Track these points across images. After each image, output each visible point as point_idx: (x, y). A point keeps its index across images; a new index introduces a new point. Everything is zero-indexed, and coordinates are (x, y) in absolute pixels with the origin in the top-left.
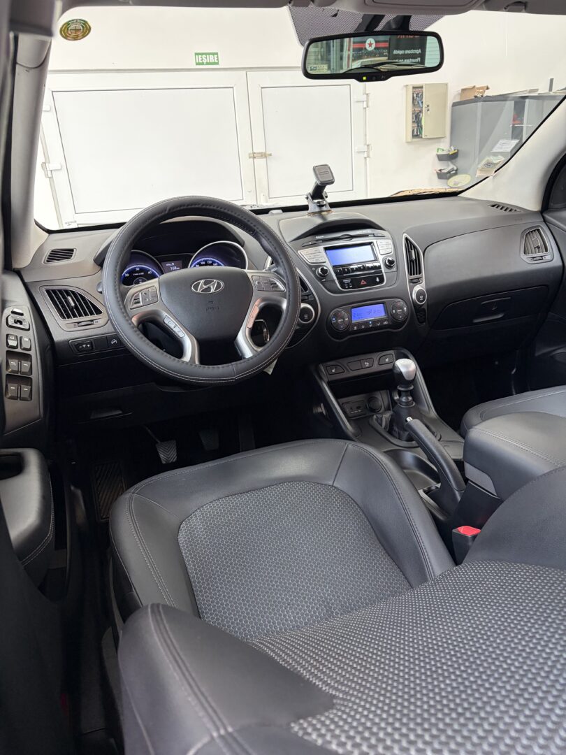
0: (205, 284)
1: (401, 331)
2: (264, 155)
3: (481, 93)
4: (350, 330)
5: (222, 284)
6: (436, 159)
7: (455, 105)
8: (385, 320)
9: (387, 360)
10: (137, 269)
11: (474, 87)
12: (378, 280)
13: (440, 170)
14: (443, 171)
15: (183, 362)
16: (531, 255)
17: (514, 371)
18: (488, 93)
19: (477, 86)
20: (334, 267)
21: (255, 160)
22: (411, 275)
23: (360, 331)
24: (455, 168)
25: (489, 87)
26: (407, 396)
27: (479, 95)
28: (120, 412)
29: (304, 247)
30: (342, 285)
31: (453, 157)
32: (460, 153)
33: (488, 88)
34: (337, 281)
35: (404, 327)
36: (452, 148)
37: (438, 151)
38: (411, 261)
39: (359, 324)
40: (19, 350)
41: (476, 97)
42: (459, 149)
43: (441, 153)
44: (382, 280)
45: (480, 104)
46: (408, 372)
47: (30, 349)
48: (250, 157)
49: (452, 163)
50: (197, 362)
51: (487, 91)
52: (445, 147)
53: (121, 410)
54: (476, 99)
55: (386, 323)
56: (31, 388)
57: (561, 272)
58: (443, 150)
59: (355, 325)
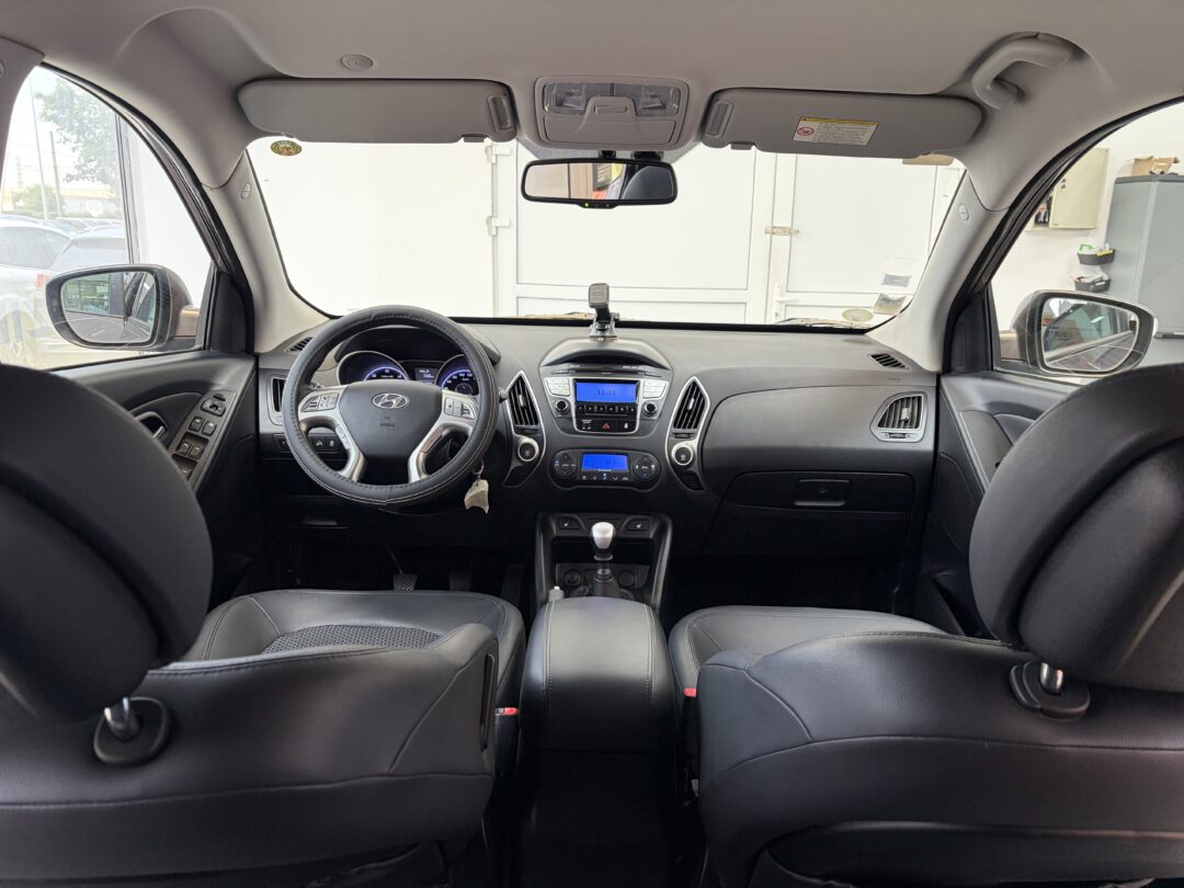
0: (389, 398)
1: (648, 493)
2: (789, 232)
3: (1162, 167)
4: (578, 479)
5: (407, 400)
6: (1077, 259)
7: (1119, 181)
8: (625, 475)
9: (639, 526)
10: (387, 371)
11: (1151, 157)
12: (626, 426)
13: (1079, 279)
14: (1083, 280)
15: (340, 476)
16: (890, 430)
17: (896, 590)
18: (1174, 169)
19: (1157, 157)
20: (577, 402)
21: (774, 236)
22: (679, 427)
23: (589, 482)
24: (1106, 278)
25: (1179, 158)
26: (604, 568)
27: (1157, 171)
28: (334, 523)
29: (555, 374)
30: (580, 425)
31: (1105, 260)
32: (1117, 256)
33: (1176, 161)
34: (574, 420)
35: (652, 489)
36: (1108, 246)
37: (1081, 249)
38: (686, 410)
39: (589, 474)
40: (200, 434)
41: (1151, 173)
42: (1115, 248)
43: (1086, 251)
44: (632, 427)
45: (1155, 185)
46: (604, 539)
47: (210, 435)
48: (766, 233)
49: (1103, 269)
50: (355, 478)
51: (1174, 165)
52: (1097, 244)
53: (337, 522)
54: (1151, 177)
55: (625, 479)
56: (191, 473)
57: (932, 458)
58: (1091, 248)
59: (584, 474)
